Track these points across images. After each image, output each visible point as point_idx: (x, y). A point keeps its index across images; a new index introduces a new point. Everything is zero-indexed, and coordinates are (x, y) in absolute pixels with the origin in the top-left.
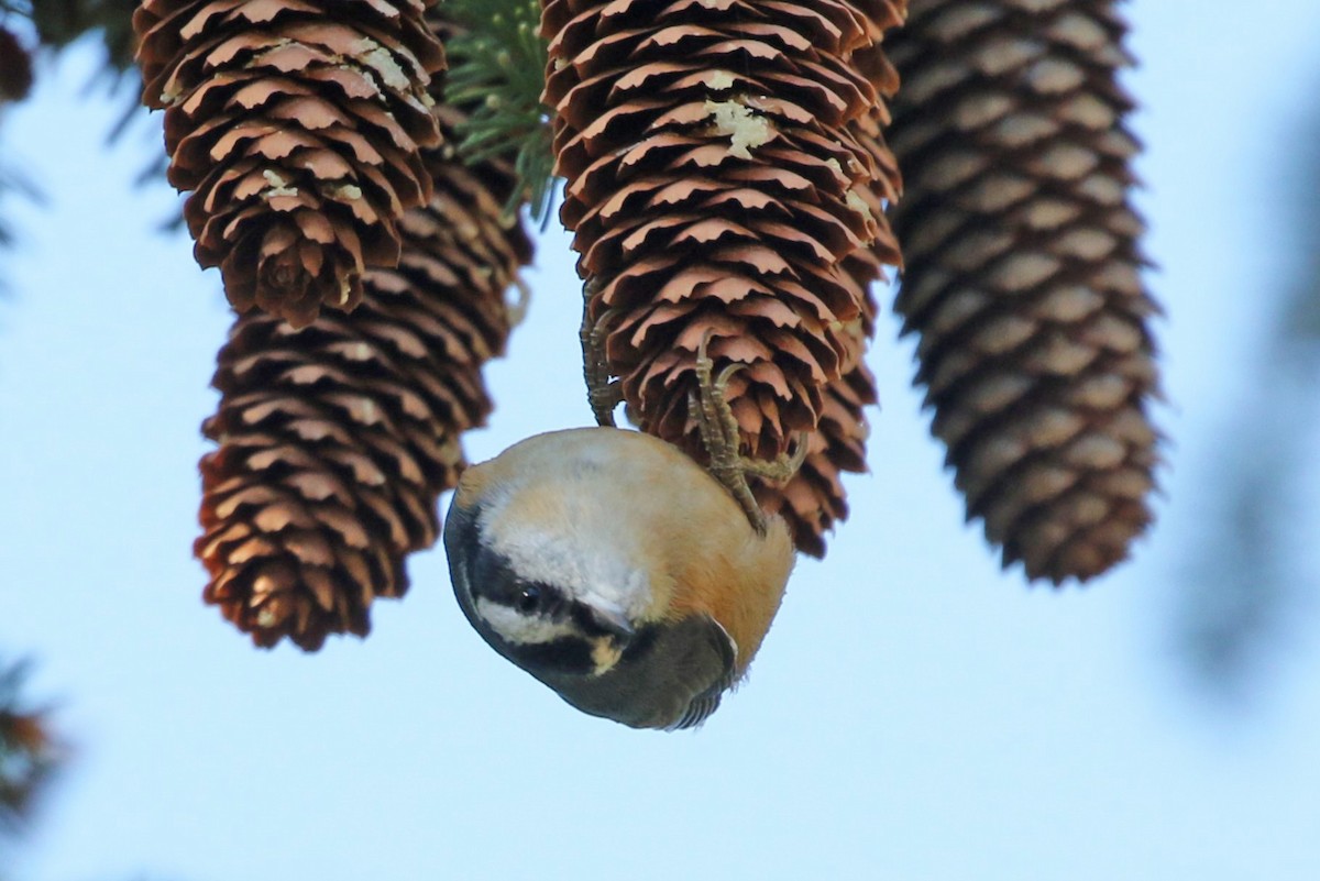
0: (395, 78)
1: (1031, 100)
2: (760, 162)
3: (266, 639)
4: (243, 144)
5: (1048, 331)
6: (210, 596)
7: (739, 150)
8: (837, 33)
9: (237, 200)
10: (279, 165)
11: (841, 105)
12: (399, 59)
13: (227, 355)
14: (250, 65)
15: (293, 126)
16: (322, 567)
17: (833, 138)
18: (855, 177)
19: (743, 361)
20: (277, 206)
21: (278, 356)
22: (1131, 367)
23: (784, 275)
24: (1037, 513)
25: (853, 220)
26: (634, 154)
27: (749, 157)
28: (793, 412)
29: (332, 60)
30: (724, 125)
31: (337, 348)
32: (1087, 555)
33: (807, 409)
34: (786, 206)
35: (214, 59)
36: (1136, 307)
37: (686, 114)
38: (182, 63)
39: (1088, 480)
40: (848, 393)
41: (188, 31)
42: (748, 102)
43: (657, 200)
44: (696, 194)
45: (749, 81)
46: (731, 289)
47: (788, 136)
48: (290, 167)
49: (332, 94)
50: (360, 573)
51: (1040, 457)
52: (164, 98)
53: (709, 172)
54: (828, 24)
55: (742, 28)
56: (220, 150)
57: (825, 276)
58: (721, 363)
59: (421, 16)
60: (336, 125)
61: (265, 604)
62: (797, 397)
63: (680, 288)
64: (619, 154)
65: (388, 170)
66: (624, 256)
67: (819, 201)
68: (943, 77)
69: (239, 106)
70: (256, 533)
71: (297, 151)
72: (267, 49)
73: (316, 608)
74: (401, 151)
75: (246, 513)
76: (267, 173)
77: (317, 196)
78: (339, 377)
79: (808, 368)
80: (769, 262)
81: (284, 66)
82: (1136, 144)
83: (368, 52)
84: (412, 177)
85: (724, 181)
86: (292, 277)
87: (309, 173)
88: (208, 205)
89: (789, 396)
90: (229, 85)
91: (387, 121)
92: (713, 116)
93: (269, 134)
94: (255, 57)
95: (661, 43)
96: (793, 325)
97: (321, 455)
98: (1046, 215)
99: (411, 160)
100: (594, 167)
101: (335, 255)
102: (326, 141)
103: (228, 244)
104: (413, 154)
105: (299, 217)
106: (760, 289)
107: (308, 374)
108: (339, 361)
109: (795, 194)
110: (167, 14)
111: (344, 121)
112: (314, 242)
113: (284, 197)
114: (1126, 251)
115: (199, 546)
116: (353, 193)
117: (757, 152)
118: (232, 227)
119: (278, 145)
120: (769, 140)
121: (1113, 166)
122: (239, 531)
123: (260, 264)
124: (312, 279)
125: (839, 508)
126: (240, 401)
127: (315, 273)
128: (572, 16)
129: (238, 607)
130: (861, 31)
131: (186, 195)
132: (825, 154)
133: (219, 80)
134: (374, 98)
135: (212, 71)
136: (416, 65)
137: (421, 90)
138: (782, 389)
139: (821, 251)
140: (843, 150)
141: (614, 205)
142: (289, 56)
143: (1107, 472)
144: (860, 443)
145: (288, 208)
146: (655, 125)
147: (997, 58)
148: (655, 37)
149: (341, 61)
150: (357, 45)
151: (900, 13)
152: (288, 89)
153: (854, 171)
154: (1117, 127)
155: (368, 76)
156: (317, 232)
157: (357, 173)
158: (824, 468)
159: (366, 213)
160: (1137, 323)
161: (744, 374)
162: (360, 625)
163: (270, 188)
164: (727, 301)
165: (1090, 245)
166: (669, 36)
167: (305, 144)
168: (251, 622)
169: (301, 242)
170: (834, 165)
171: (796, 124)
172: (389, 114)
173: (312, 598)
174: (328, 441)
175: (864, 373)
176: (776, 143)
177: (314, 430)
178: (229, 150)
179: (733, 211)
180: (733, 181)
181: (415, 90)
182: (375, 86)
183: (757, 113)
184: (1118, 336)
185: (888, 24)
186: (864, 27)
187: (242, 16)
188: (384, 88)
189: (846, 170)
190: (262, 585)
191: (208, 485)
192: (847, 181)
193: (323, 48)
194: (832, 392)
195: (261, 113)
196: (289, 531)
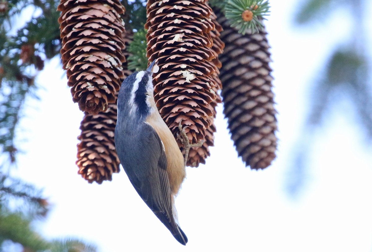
0: (115, 63)
1: (251, 69)
2: (192, 83)
3: (90, 181)
4: (83, 77)
5: (254, 117)
6: (79, 173)
7: (188, 81)
8: (208, 56)
9: (81, 88)
10: (90, 81)
11: (209, 71)
12: (115, 59)
13: (83, 122)
14: (84, 60)
15: (93, 73)
16: (102, 167)
17: (207, 78)
18: (212, 86)
19: (188, 125)
20: (90, 90)
21: (93, 123)
22: (272, 125)
23: (197, 107)
24: (252, 155)
25: (212, 95)
26: (166, 82)
27: (190, 82)
28: (199, 136)
29: (101, 59)
30: (184, 76)
31: (105, 121)
32: (263, 164)
33: (202, 135)
34: (198, 93)
35: (77, 59)
36: (273, 112)
37: (177, 73)
38: (70, 60)
39: (263, 148)
40: (211, 130)
41: (71, 54)
42: (190, 71)
43: (171, 91)
44: (179, 90)
45: (190, 66)
46: (186, 110)
47: (198, 78)
48: (92, 82)
49: (101, 67)
50: (110, 168)
51: (253, 144)
52: (67, 67)
53: (182, 85)
54: (206, 54)
55: (188, 55)
56: (78, 78)
57: (206, 107)
58: (184, 125)
59: (120, 51)
60: (102, 73)
61: (90, 174)
62: (200, 132)
63: (175, 110)
64: (163, 82)
65: (113, 82)
66: (164, 103)
67: (205, 91)
68: (233, 64)
69: (82, 69)
70: (88, 160)
71: (94, 78)
72: (88, 57)
73: (101, 175)
74: (116, 79)
75: (86, 156)
76: (88, 83)
77: (98, 88)
78: (106, 127)
79: (202, 126)
80: (194, 104)
81: (91, 61)
82: (273, 78)
83: (109, 58)
84: (118, 84)
85: (185, 87)
86: (93, 105)
87: (96, 83)
88: (75, 90)
89: (198, 132)
90: (80, 65)
91: (113, 72)
92: (182, 74)
93: (88, 75)
94: (86, 59)
95: (171, 59)
96: (199, 118)
97: (102, 143)
98: (254, 93)
99: (118, 80)
100: (157, 85)
101: (102, 100)
102: (100, 76)
103: (79, 98)
104: (118, 79)
105: (94, 92)
106: (192, 110)
107: (99, 126)
108: (106, 124)
109: (199, 90)
110: (67, 50)
111: (104, 72)
112: (97, 97)
113: (91, 88)
114: (271, 100)
115: (77, 162)
116: (105, 87)
117: (191, 81)
118: (80, 94)
119: (90, 77)
120: (194, 79)
121: (268, 83)
122: (85, 159)
123: (86, 102)
124: (97, 105)
125: (208, 154)
126: (85, 132)
127: (97, 104)
128: (153, 53)
129: (85, 175)
130: (213, 55)
131: (71, 87)
132: (206, 82)
133: (78, 64)
134: (110, 68)
135: (76, 62)
136: (119, 61)
137: (120, 66)
138: (197, 131)
139: (205, 102)
140: (209, 80)
141: (162, 92)
142: (92, 58)
143: (267, 147)
144: (213, 140)
145: (92, 90)
146: (170, 76)
147: (244, 60)
148: (170, 57)
149: (103, 60)
150: (106, 56)
151: (222, 51)
152: (92, 65)
153: (212, 85)
154: (269, 75)
155: (109, 63)
156: (98, 95)
157: (107, 83)
158: (205, 146)
159: (109, 92)
160: (273, 115)
161: (189, 128)
162: (110, 178)
163: (88, 86)
164: (185, 112)
165: (263, 99)
166: (173, 57)
167: (96, 77)
168: (87, 178)
169: (95, 97)
170: (207, 84)
171: (199, 75)
172: (113, 71)
173: (100, 173)
174: (103, 141)
175: (214, 126)
176: (196, 79)
177: (100, 138)
178: (80, 78)
179: (186, 93)
180: (186, 87)
181: (119, 66)
182: (110, 65)
183: (191, 73)
184: (269, 118)
185: (219, 53)
186: (214, 54)
187: (83, 50)
188: (112, 66)
189: (210, 85)
190: (90, 170)
191: (78, 150)
192: (210, 87)
193: (100, 57)
194: (207, 130)
195: (87, 70)
196: (95, 159)
